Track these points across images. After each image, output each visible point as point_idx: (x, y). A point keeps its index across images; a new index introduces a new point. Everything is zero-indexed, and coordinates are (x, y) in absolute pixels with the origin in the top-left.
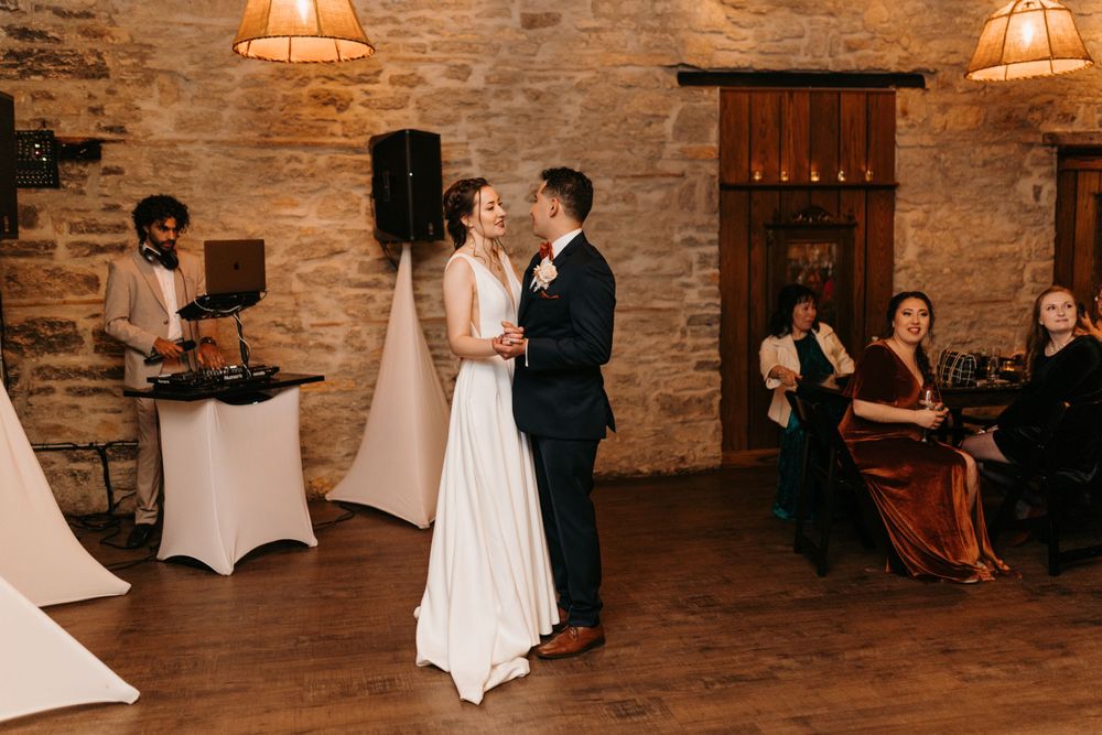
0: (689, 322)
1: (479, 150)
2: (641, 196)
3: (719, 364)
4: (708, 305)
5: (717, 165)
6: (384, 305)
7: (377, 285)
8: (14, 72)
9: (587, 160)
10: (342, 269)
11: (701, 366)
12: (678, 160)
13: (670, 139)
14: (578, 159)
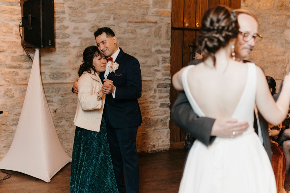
0: (158, 86)
1: (68, 7)
2: (138, 31)
3: (170, 105)
4: (166, 79)
5: (170, 19)
6: (23, 77)
7: (20, 67)
9: (116, 14)
10: (3, 59)
11: (162, 105)
12: (154, 15)
13: (152, 7)
14: (112, 13)
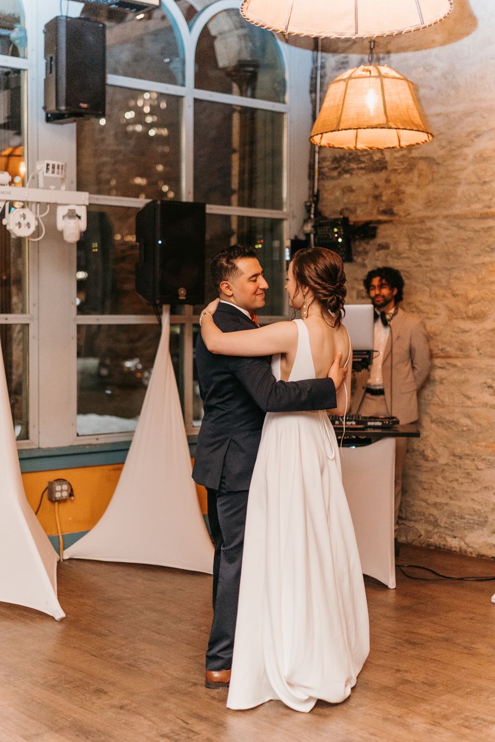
8: (335, 173)
